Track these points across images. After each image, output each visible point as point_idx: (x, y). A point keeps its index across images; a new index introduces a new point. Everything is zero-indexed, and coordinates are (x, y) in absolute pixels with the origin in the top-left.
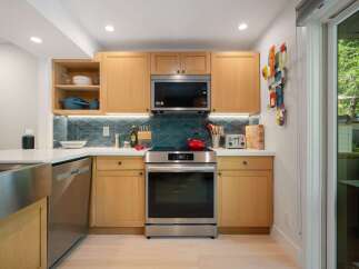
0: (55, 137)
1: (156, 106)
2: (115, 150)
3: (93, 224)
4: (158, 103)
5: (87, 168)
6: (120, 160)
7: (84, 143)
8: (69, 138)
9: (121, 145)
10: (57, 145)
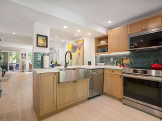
0: (96, 62)
1: (130, 48)
2: (114, 67)
3: (104, 91)
4: (131, 47)
5: (102, 72)
6: (113, 71)
7: (104, 64)
8: (100, 62)
9: (117, 65)
10: (96, 64)
